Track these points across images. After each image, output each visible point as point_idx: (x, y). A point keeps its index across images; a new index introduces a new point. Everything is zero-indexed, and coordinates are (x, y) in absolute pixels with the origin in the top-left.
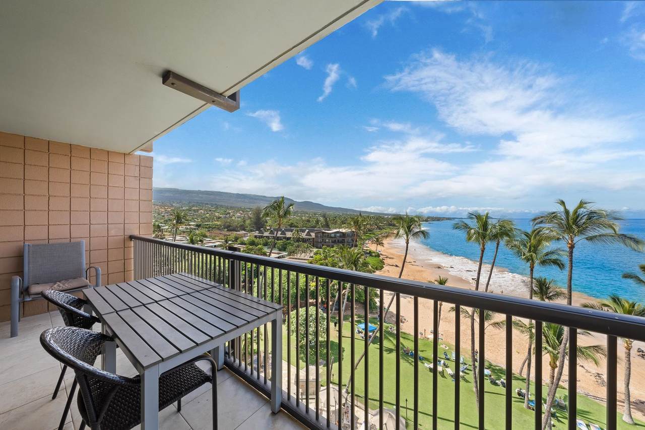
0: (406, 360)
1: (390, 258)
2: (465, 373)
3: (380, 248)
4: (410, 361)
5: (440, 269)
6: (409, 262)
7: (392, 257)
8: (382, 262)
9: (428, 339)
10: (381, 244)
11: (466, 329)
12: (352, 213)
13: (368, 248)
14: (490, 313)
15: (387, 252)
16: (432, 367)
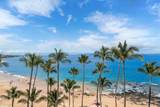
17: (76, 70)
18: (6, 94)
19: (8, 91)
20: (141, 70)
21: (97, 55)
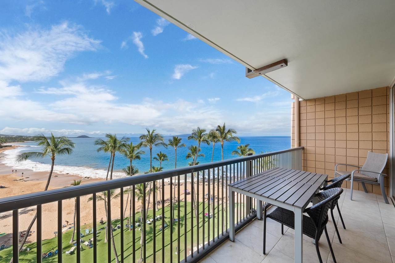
14: (113, 190)
16: (72, 251)
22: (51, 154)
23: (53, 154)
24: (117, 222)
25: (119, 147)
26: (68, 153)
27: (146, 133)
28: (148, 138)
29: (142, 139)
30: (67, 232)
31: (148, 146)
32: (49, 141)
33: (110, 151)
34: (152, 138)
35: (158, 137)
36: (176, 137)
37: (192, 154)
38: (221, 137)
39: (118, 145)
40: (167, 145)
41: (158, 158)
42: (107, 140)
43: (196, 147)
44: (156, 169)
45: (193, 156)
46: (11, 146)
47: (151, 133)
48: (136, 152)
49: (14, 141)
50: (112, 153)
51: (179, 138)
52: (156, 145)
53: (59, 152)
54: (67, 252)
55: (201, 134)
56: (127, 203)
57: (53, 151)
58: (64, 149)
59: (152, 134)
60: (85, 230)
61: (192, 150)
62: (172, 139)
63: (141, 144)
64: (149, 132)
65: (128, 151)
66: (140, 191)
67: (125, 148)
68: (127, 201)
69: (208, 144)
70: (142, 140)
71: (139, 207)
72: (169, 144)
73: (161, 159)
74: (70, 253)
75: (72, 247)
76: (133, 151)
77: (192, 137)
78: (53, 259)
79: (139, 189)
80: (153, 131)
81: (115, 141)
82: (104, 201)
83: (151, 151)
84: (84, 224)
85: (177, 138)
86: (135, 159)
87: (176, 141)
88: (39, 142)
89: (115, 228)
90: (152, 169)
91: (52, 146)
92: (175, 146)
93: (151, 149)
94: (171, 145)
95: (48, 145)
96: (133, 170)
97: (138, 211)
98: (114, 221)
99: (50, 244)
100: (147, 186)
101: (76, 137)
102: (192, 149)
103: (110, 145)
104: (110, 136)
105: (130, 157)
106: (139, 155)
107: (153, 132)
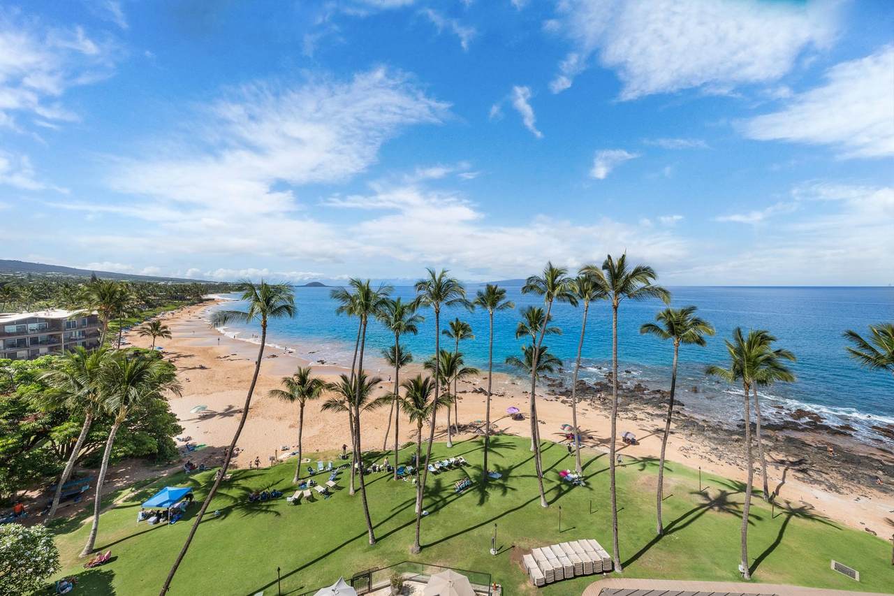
0: (257, 510)
1: (185, 357)
2: (337, 479)
3: (161, 343)
4: (264, 509)
5: (275, 358)
6: (225, 357)
7: (189, 354)
8: (170, 365)
9: (282, 461)
10: (166, 333)
11: (324, 426)
12: (60, 274)
13: (129, 346)
15: (176, 347)
16: (297, 497)
17: (465, 328)
18: (286, 390)
19: (288, 382)
20: (650, 327)
21: (531, 286)
22: (260, 316)
23: (264, 317)
24: (370, 458)
25: (374, 306)
26: (291, 315)
27: (427, 277)
28: (432, 290)
29: (420, 289)
30: (289, 462)
31: (432, 305)
32: (258, 292)
33: (358, 313)
34: (441, 290)
35: (453, 285)
36: (494, 287)
37: (529, 328)
38: (614, 285)
39: (372, 303)
40: (472, 307)
41: (452, 332)
42: (353, 291)
43: (539, 310)
44: (447, 356)
45: (532, 333)
46: (213, 299)
47: (437, 278)
48: (407, 317)
49: (217, 292)
50: (362, 318)
51: (499, 288)
52: (449, 304)
53: (273, 313)
54: (289, 499)
55: (554, 278)
56: (390, 421)
57: (263, 311)
58: (282, 307)
59: (440, 280)
60: (317, 463)
61: (530, 318)
62: (484, 290)
63: (418, 301)
64: (433, 276)
65: (392, 315)
66: (415, 401)
67: (387, 307)
68: (391, 417)
69: (572, 303)
70: (421, 292)
71: (413, 433)
72: (476, 303)
73: (457, 335)
74: (293, 501)
75: (296, 490)
76: (401, 314)
77: (532, 288)
78: (268, 506)
79: (414, 398)
80: (444, 272)
81: (367, 294)
82: (347, 413)
83: (438, 317)
84: (315, 451)
85: (496, 288)
86: (405, 331)
87: (492, 296)
88: (243, 293)
89: (368, 469)
90: (440, 355)
91: (262, 303)
92: (489, 308)
93: (438, 313)
94: (482, 304)
95: (257, 300)
96: (400, 354)
97: (411, 440)
98: (365, 454)
99: (264, 478)
100: (429, 392)
101: (305, 284)
102: (531, 315)
103: (358, 301)
104: (358, 283)
105: (395, 329)
106: (413, 323)
107: (442, 276)
